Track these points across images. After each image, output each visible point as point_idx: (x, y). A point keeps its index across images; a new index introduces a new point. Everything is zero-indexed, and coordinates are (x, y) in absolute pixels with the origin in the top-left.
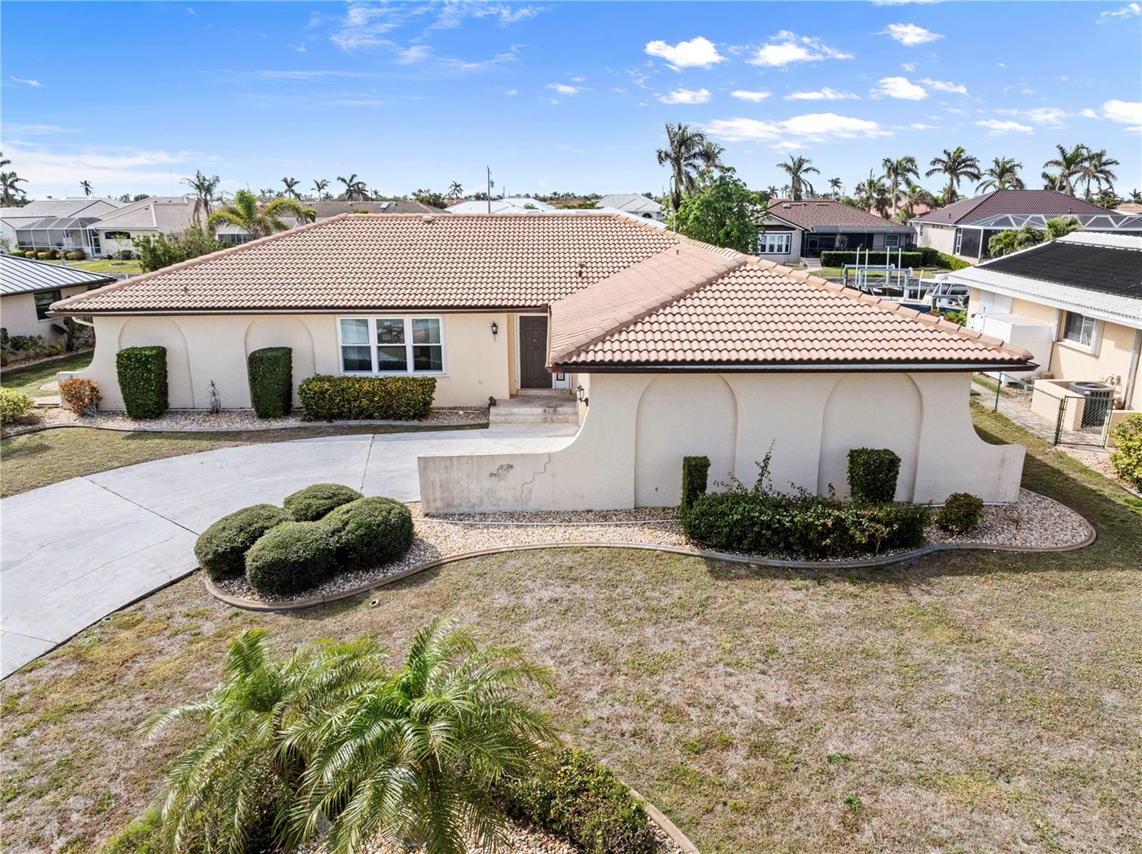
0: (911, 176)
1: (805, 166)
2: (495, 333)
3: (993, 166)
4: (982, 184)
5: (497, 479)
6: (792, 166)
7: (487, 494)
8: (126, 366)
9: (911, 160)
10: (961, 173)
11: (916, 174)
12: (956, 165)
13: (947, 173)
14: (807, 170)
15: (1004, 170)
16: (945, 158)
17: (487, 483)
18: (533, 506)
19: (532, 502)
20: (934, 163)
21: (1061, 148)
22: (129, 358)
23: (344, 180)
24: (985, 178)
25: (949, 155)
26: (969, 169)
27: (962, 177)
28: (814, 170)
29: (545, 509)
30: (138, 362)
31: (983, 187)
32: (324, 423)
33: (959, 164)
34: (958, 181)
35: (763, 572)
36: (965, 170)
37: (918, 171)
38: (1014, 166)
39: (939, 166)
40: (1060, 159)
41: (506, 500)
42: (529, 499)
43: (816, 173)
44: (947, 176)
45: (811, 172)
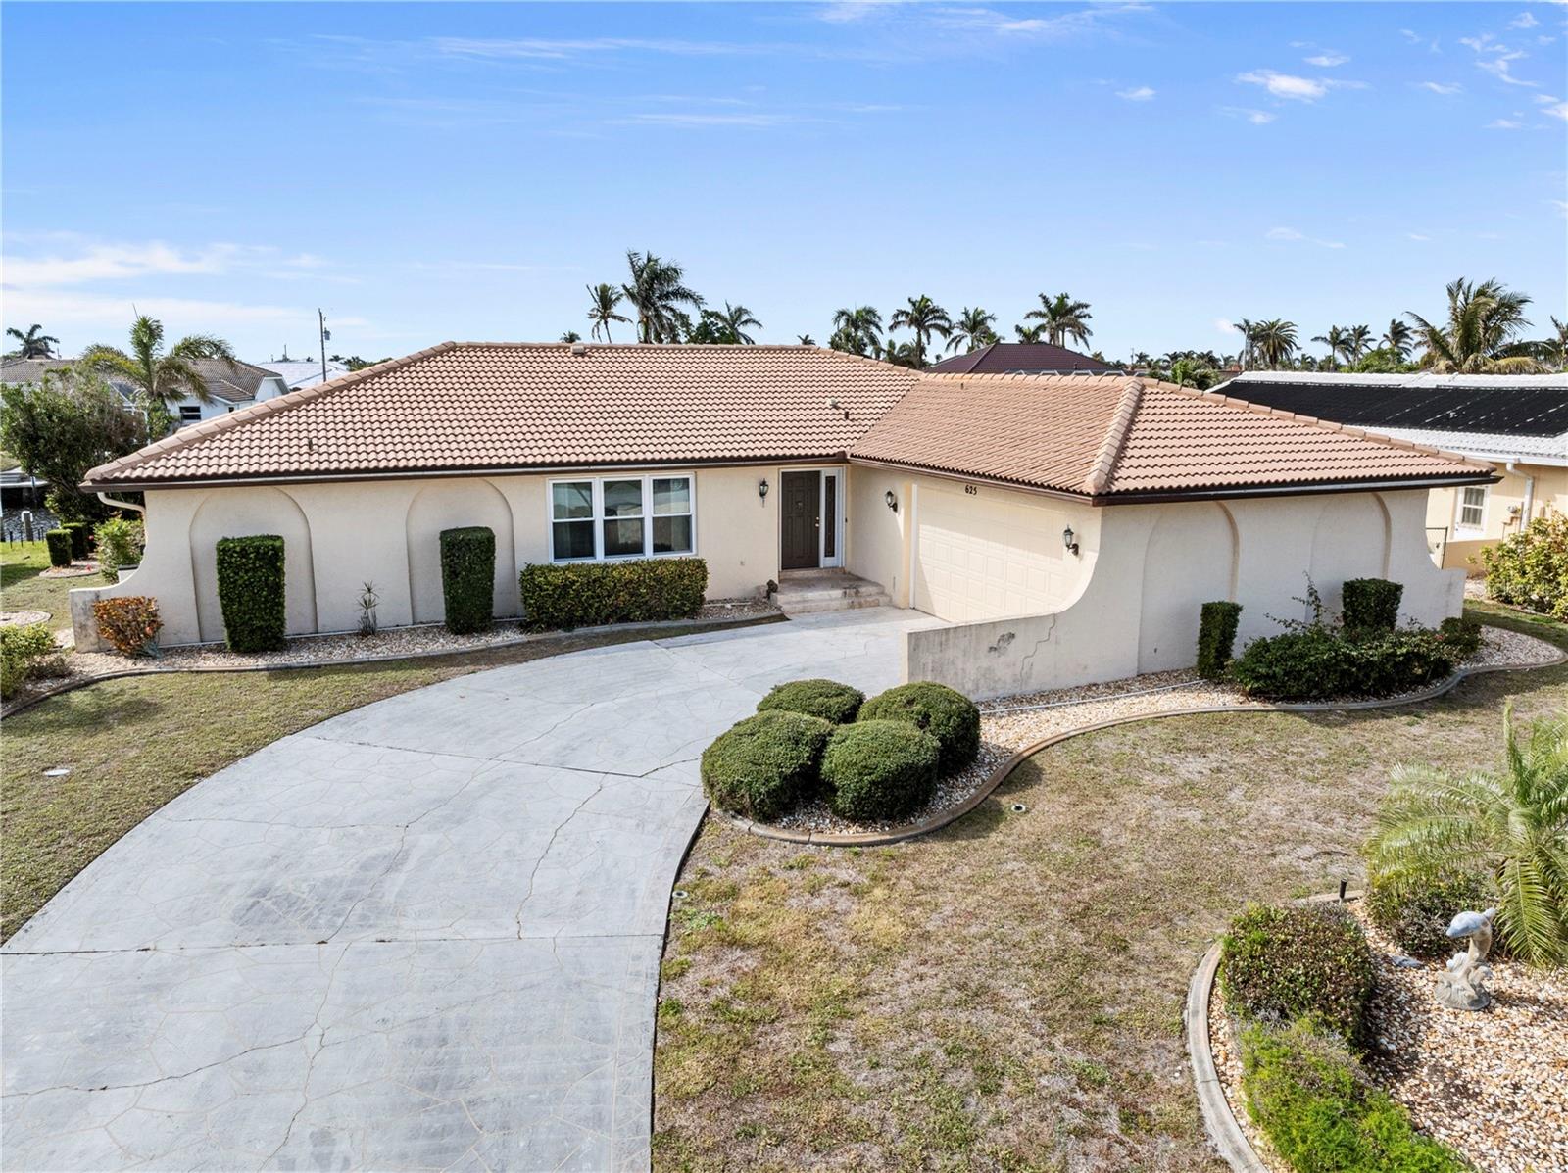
0: (874, 330)
1: (745, 318)
2: (763, 494)
3: (963, 318)
4: (953, 340)
5: (996, 654)
6: (728, 316)
7: (984, 676)
8: (238, 567)
9: (871, 311)
10: (931, 326)
11: (878, 327)
12: (923, 315)
13: (913, 327)
14: (746, 322)
15: (976, 324)
16: (909, 308)
17: (985, 661)
18: (1032, 686)
19: (1032, 681)
20: (896, 316)
21: (1044, 298)
22: (244, 553)
23: (18, 334)
24: (956, 332)
25: (914, 304)
26: (939, 322)
27: (933, 332)
28: (754, 322)
29: (1046, 688)
30: (259, 560)
31: (953, 344)
32: (560, 634)
33: (927, 315)
34: (929, 337)
35: (1352, 716)
36: (933, 322)
37: (880, 325)
38: (986, 318)
39: (901, 318)
40: (1044, 310)
41: (1005, 682)
42: (1029, 677)
43: (757, 327)
44: (914, 330)
45: (750, 326)
